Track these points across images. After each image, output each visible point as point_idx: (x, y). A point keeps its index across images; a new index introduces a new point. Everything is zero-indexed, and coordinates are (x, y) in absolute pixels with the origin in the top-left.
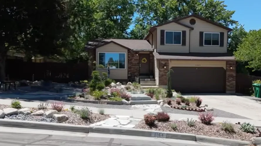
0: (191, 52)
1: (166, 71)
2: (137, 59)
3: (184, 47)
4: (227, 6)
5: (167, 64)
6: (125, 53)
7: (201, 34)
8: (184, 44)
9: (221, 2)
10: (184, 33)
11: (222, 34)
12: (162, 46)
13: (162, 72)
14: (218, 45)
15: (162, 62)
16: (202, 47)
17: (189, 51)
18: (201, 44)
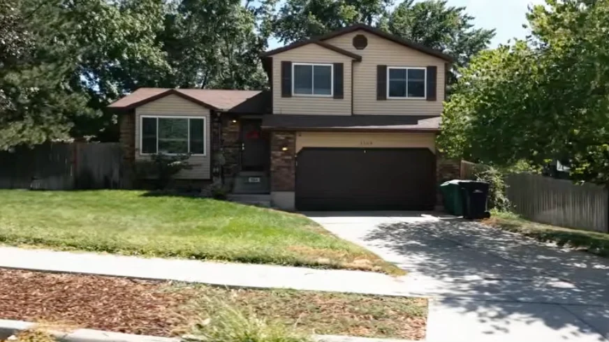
0: (355, 113)
1: (287, 157)
2: (235, 132)
3: (338, 102)
4: (473, 18)
5: (290, 141)
6: (204, 118)
7: (381, 70)
8: (339, 94)
9: (460, 9)
10: (339, 68)
11: (432, 71)
12: (286, 100)
13: (277, 160)
14: (423, 96)
15: (279, 136)
16: (384, 101)
17: (350, 111)
18: (381, 95)
